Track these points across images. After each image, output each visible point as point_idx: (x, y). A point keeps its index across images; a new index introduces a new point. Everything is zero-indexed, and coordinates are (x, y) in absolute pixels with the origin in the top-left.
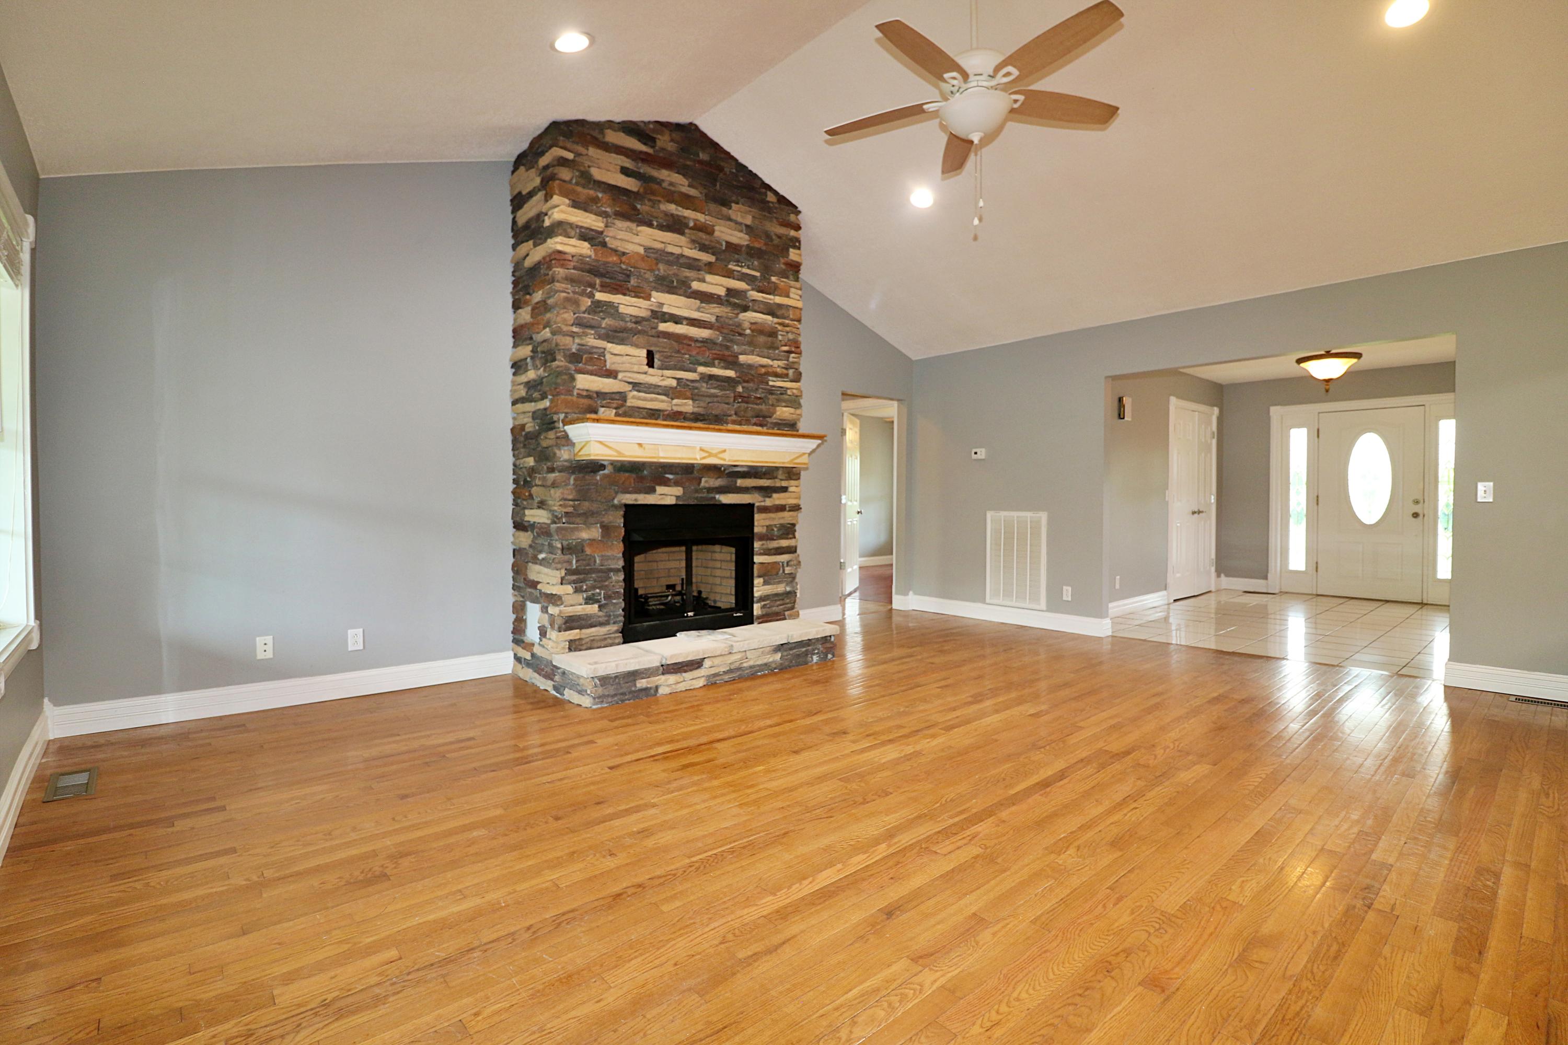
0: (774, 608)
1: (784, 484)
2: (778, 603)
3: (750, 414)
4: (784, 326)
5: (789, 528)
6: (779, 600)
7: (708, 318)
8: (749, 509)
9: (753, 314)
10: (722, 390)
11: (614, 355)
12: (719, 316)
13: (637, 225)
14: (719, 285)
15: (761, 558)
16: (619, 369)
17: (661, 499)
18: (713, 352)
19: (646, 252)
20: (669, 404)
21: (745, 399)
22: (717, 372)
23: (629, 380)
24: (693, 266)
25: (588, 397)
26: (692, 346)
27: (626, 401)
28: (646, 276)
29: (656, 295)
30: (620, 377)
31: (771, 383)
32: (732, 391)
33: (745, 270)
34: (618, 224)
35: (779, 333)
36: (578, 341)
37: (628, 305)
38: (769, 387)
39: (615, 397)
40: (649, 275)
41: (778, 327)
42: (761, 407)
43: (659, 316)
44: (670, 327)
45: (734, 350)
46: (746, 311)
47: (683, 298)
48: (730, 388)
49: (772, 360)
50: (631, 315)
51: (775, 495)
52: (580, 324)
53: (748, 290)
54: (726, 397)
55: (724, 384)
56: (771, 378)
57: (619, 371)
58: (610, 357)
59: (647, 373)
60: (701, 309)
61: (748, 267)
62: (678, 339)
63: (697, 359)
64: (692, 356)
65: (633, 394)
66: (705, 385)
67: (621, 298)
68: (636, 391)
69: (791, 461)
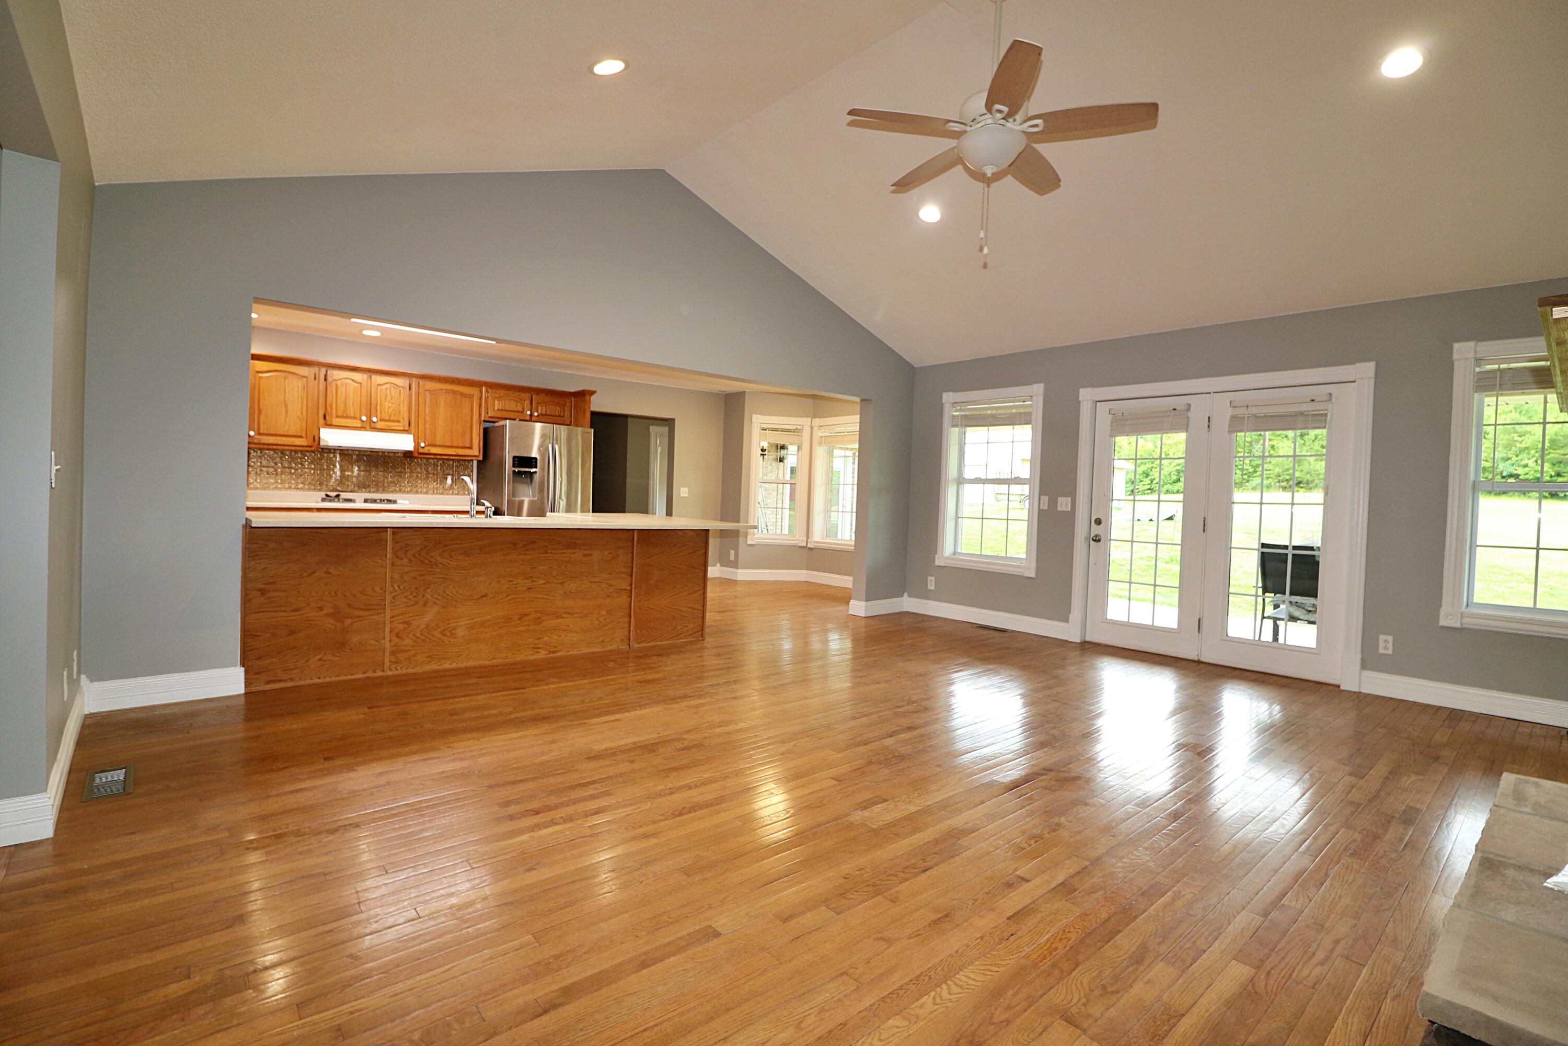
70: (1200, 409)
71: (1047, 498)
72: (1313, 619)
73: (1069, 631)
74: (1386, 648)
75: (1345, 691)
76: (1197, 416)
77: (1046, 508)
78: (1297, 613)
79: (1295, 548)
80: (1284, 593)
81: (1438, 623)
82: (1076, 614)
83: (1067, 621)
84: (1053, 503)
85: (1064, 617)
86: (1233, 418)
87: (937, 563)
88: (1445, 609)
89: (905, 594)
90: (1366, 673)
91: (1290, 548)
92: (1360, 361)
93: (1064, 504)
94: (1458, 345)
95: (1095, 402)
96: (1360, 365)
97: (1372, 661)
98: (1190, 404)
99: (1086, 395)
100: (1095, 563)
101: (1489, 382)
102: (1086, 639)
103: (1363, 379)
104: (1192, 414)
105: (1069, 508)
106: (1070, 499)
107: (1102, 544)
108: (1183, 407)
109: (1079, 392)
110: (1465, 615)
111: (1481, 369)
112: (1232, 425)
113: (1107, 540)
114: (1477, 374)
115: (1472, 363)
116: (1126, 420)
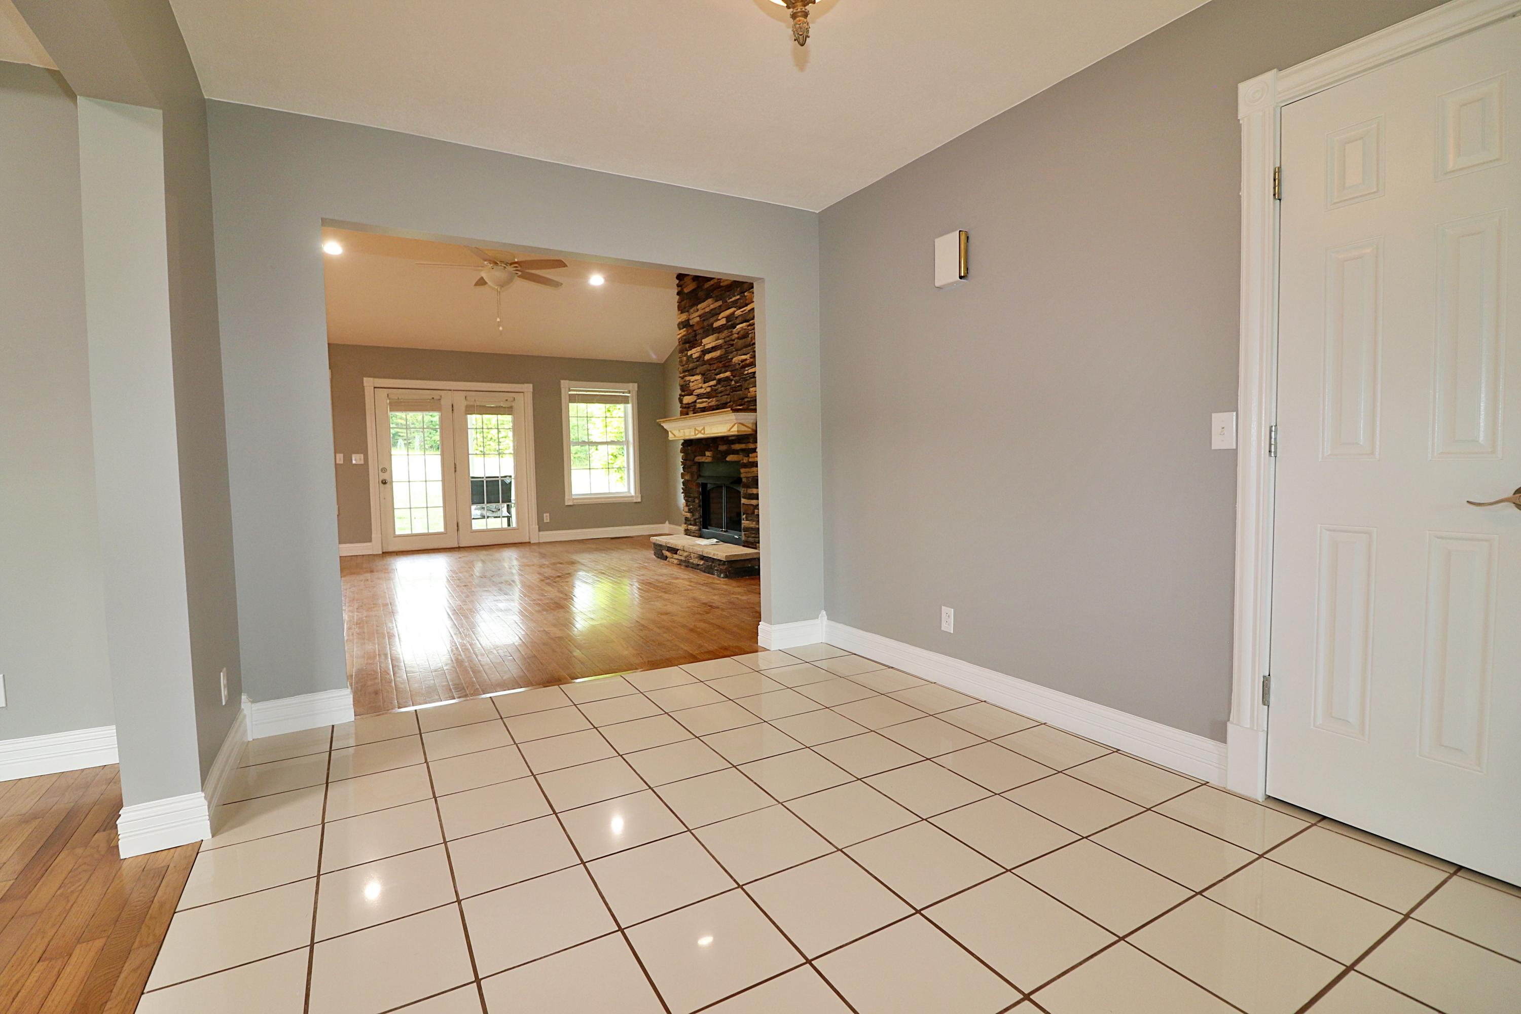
0: (750, 539)
7: (719, 342)
8: (738, 465)
9: (738, 327)
10: (725, 387)
11: (692, 382)
12: (724, 338)
13: (697, 306)
14: (723, 318)
15: (743, 501)
16: (694, 389)
17: (706, 459)
18: (722, 363)
19: (700, 318)
20: (707, 403)
21: (734, 389)
22: (722, 376)
23: (696, 394)
24: (715, 313)
25: (685, 408)
26: (714, 363)
27: (696, 406)
28: (700, 332)
29: (703, 340)
30: (694, 394)
31: (746, 372)
32: (730, 385)
33: (733, 299)
34: (691, 311)
35: (750, 332)
36: (684, 380)
37: (695, 352)
38: (744, 376)
39: (692, 405)
40: (701, 331)
41: (749, 328)
42: (740, 392)
43: (705, 352)
44: (707, 357)
45: (729, 357)
46: (735, 327)
47: (712, 336)
48: (729, 384)
49: (746, 355)
50: (696, 358)
51: (750, 455)
52: (684, 372)
53: (735, 311)
54: (726, 390)
55: (725, 382)
56: (747, 369)
57: (694, 390)
58: (691, 384)
59: (702, 388)
60: (718, 339)
61: (735, 296)
62: (710, 362)
63: (717, 371)
64: (715, 370)
65: (698, 401)
66: (719, 386)
67: (694, 351)
68: (698, 399)
69: (729, 430)
70: (446, 399)
71: (341, 456)
72: (496, 515)
73: (373, 548)
74: (547, 520)
75: (535, 543)
76: (445, 402)
77: (342, 462)
78: (489, 514)
79: (487, 477)
80: (482, 504)
81: (565, 503)
82: (376, 535)
83: (370, 541)
84: (348, 459)
85: (368, 538)
86: (467, 407)
88: (567, 497)
90: (541, 533)
91: (485, 478)
92: (527, 383)
93: (357, 459)
94: (562, 381)
95: (375, 388)
96: (526, 385)
97: (542, 527)
98: (441, 396)
99: (368, 382)
100: (385, 499)
101: (574, 399)
102: (384, 551)
103: (527, 392)
104: (443, 402)
105: (362, 462)
106: (362, 455)
107: (387, 485)
108: (438, 397)
109: (363, 379)
110: (574, 499)
111: (570, 393)
112: (466, 410)
113: (392, 482)
114: (569, 395)
115: (567, 389)
116: (401, 402)
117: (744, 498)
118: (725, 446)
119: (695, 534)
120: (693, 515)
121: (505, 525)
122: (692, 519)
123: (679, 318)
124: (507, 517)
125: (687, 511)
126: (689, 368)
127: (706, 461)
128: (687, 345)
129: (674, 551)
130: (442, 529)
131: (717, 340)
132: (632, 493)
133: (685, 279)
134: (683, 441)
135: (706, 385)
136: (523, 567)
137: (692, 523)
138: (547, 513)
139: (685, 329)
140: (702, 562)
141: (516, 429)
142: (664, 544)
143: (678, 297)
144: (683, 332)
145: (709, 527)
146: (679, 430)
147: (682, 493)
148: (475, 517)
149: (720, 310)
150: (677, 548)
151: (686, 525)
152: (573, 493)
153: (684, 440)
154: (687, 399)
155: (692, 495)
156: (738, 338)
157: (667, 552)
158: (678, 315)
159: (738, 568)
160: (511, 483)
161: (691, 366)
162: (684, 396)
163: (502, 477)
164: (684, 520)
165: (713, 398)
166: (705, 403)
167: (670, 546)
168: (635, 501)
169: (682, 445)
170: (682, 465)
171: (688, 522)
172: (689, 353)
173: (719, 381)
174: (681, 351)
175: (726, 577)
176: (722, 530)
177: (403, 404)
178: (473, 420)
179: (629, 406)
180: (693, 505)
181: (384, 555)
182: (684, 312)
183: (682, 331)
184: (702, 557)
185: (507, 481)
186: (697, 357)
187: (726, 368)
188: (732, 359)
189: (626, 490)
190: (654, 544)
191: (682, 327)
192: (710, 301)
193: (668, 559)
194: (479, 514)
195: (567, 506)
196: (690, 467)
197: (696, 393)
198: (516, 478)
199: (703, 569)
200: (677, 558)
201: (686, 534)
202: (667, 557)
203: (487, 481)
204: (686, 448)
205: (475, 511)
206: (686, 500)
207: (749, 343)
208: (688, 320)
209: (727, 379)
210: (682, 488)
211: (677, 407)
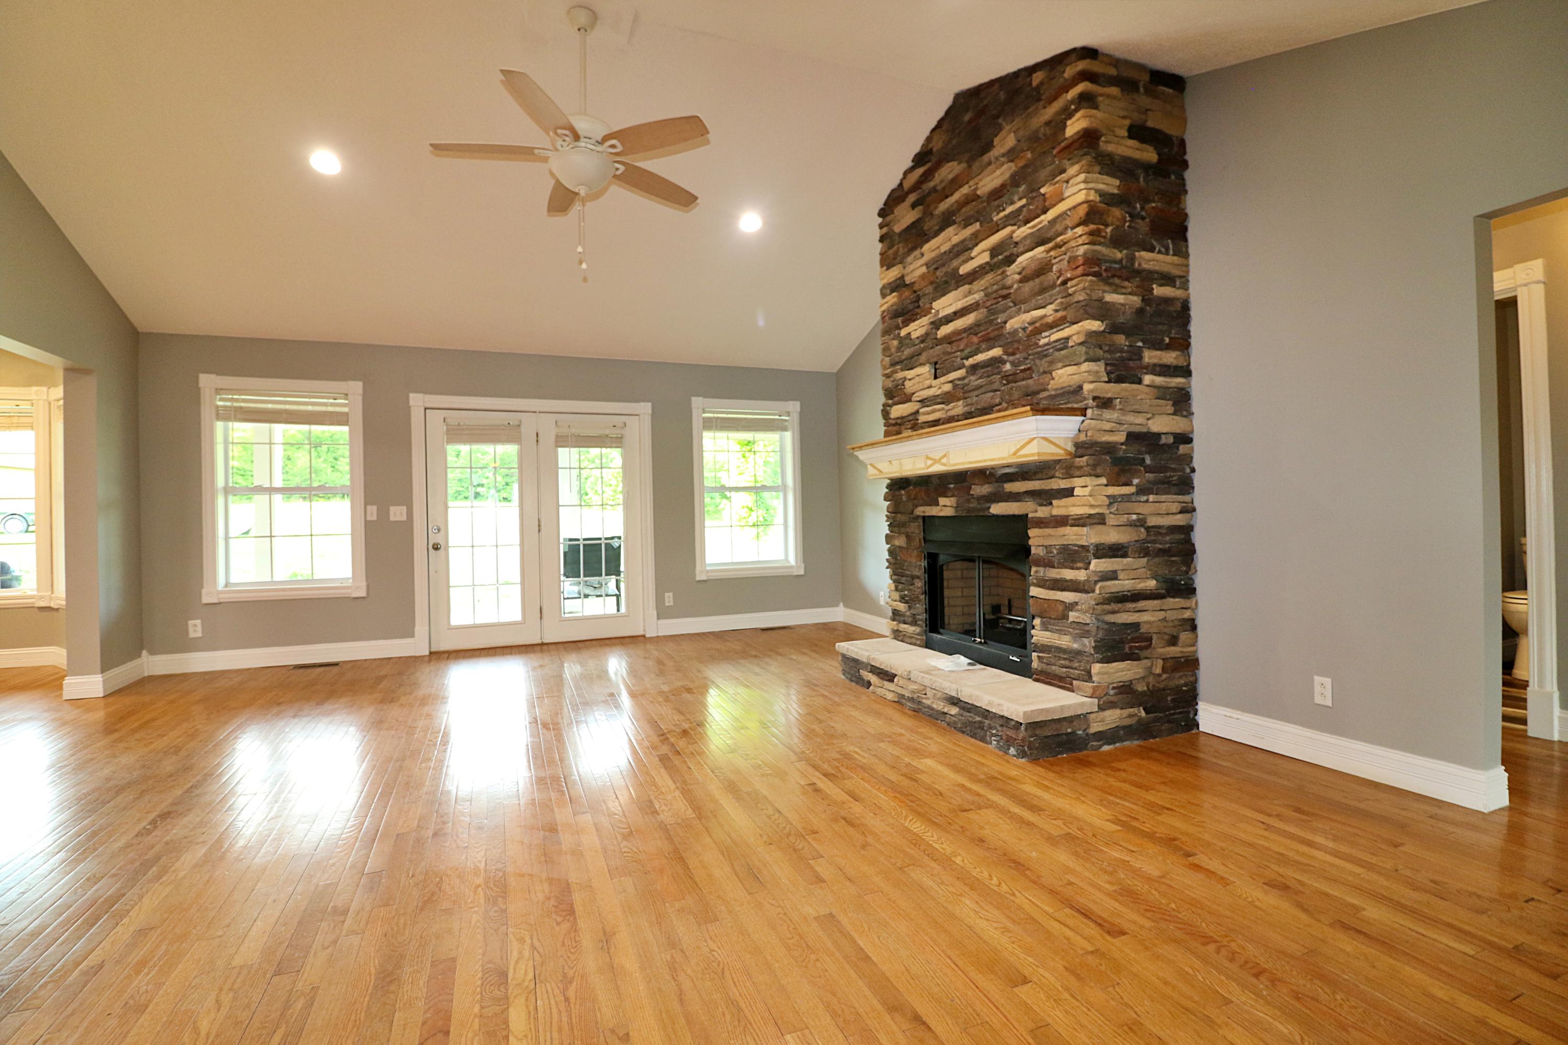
0: (1054, 668)
1: (1063, 484)
2: (1062, 662)
3: (1016, 395)
4: (1060, 247)
5: (1076, 552)
6: (1065, 659)
7: (973, 299)
8: (1022, 521)
9: (1020, 259)
10: (988, 376)
11: (910, 380)
12: (986, 288)
13: (921, 248)
14: (983, 251)
15: (1034, 591)
16: (913, 391)
17: (941, 510)
18: (980, 335)
19: (928, 268)
20: (944, 412)
21: (1011, 378)
22: (981, 357)
23: (918, 399)
24: (962, 250)
25: (896, 424)
26: (960, 339)
27: (918, 420)
28: (927, 291)
29: (935, 305)
30: (913, 399)
31: (1042, 342)
32: (998, 373)
33: (1009, 209)
34: (909, 259)
35: (1054, 261)
36: (892, 379)
37: (917, 329)
38: (1040, 349)
39: (911, 418)
40: (929, 289)
41: (1052, 253)
42: (1030, 381)
43: (937, 324)
44: (944, 331)
45: (999, 321)
46: (1014, 261)
47: (954, 292)
48: (996, 371)
49: (1044, 307)
50: (918, 338)
51: (1055, 502)
52: (893, 364)
53: (1013, 232)
54: (992, 383)
55: (989, 369)
56: (1044, 334)
57: (913, 394)
58: (907, 384)
59: (930, 387)
60: (970, 293)
61: (1012, 203)
62: (949, 339)
63: (967, 351)
64: (962, 351)
65: (921, 411)
66: (973, 378)
67: (913, 326)
68: (923, 407)
69: (1015, 454)
70: (529, 425)
71: (375, 508)
72: (599, 594)
73: (415, 646)
74: (669, 602)
75: (651, 638)
76: (528, 430)
77: (374, 518)
78: (588, 591)
79: (584, 540)
80: (579, 577)
81: (696, 579)
82: (421, 629)
83: (412, 635)
84: (383, 513)
85: (408, 632)
86: (557, 436)
87: (205, 600)
88: (698, 568)
89: (144, 653)
90: (661, 622)
91: (581, 540)
92: (643, 401)
93: (397, 513)
94: (693, 399)
95: (426, 409)
96: (642, 404)
97: (663, 613)
98: (520, 421)
99: (417, 400)
100: (436, 572)
101: (710, 424)
102: (433, 650)
103: (645, 414)
104: (523, 429)
105: (404, 518)
106: (405, 508)
107: (442, 551)
108: (516, 423)
109: (408, 397)
110: (708, 571)
111: (705, 415)
112: (556, 442)
113: (447, 548)
114: (703, 418)
115: (701, 410)
116: (463, 430)
117: (1039, 585)
118: (986, 486)
119: (913, 640)
120: (910, 608)
121: (613, 610)
122: (908, 613)
123: (882, 279)
124: (616, 595)
125: (898, 598)
126: (904, 357)
127: (942, 514)
128: (900, 320)
129: (888, 676)
130: (518, 617)
131: (966, 297)
132: (792, 560)
133: (895, 211)
134: (889, 481)
135: (942, 379)
136: (633, 672)
137: (910, 620)
138: (670, 592)
139: (894, 294)
140: (954, 710)
141: (626, 467)
142: (865, 660)
143: (880, 245)
144: (892, 299)
145: (941, 631)
146: (890, 462)
147: (887, 568)
148: (570, 596)
149: (976, 239)
150: (893, 672)
151: (895, 623)
152: (708, 561)
153: (891, 479)
154: (898, 411)
155: (908, 572)
156: (1021, 281)
157: (870, 674)
158: (881, 273)
159: (1046, 737)
160: (620, 547)
161: (907, 352)
162: (891, 406)
163: (606, 539)
164: (891, 614)
165: (959, 400)
166: (941, 412)
167: (878, 665)
168: (795, 574)
169: (887, 488)
170: (887, 521)
171: (897, 618)
172: (903, 332)
173: (974, 368)
174: (886, 332)
175: (1022, 754)
176: (975, 640)
177: (466, 432)
178: (566, 456)
179: (788, 435)
180: (909, 590)
181: (434, 657)
182: (893, 266)
183: (888, 298)
184: (954, 701)
185: (615, 543)
186: (922, 336)
187: (990, 341)
188: (1005, 322)
189: (782, 557)
190: (844, 656)
191: (888, 291)
192: (950, 230)
193: (871, 688)
194: (577, 591)
195: (699, 581)
196: (903, 525)
197: (918, 397)
198: (626, 541)
199: (959, 725)
200: (892, 689)
201: (895, 638)
202: (869, 684)
203: (584, 545)
204: (897, 493)
205: (569, 586)
206: (894, 581)
207: (1051, 282)
208: (902, 277)
209: (995, 362)
210: (887, 560)
211: (878, 429)
